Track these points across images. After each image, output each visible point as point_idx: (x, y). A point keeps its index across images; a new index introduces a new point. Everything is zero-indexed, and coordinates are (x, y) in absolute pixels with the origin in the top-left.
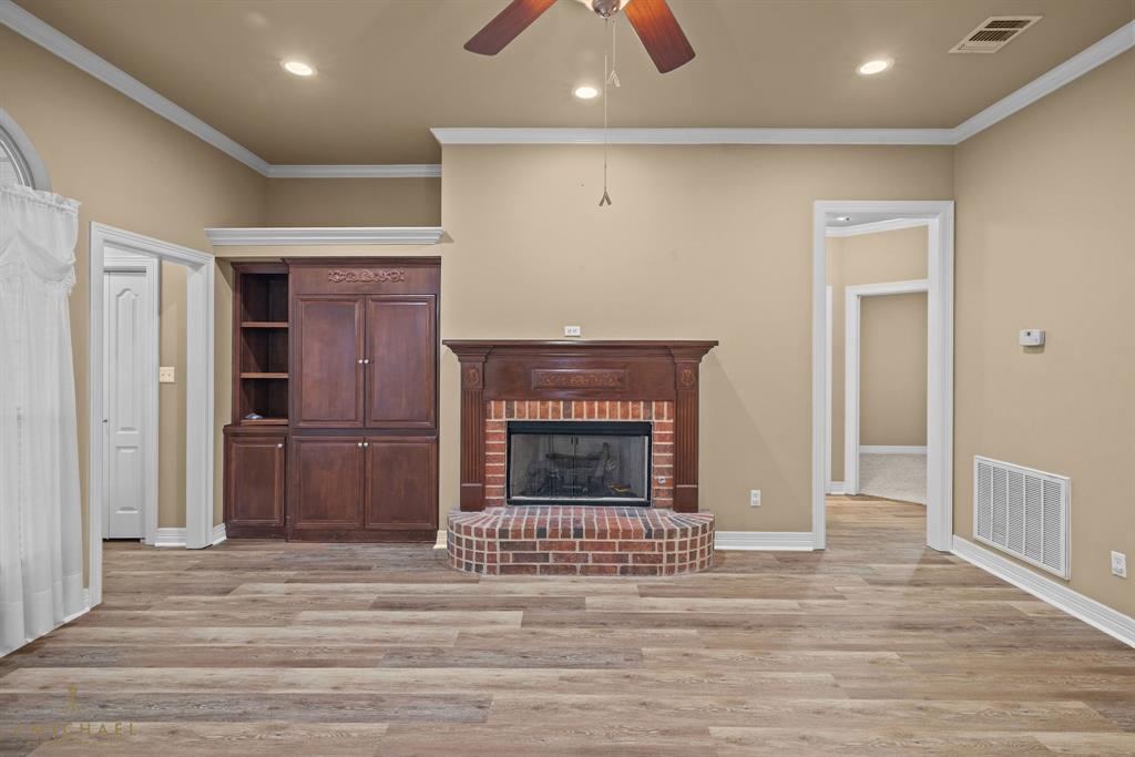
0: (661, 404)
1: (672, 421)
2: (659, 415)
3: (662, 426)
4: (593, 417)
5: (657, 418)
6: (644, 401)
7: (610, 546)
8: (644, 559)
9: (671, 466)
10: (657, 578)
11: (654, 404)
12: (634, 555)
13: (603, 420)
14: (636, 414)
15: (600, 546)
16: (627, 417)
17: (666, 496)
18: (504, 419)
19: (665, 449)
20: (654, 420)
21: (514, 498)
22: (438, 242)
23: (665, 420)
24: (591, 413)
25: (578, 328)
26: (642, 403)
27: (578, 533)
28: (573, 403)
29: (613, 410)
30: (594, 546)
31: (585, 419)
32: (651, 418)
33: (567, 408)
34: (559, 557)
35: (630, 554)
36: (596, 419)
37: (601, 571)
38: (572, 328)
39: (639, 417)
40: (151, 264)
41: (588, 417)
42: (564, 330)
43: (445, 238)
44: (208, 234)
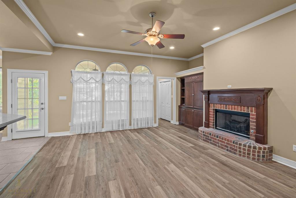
0: (252, 108)
1: (255, 113)
2: (252, 111)
3: (253, 115)
4: (232, 110)
5: (251, 112)
6: (247, 106)
7: (224, 143)
8: (233, 149)
9: (255, 128)
10: (235, 155)
11: (250, 107)
12: (230, 147)
13: (235, 111)
14: (244, 110)
15: (222, 142)
16: (242, 111)
17: (254, 137)
18: (213, 108)
19: (253, 122)
20: (250, 112)
21: (217, 128)
22: (203, 69)
23: (254, 113)
24: (232, 109)
25: (231, 86)
26: (246, 107)
27: (217, 137)
28: (228, 105)
29: (237, 108)
30: (220, 141)
31: (230, 110)
32: (249, 112)
33: (226, 107)
34: (214, 141)
35: (229, 146)
36: (233, 110)
37: (222, 148)
38: (229, 86)
39: (245, 111)
40: (171, 80)
41: (231, 110)
42: (227, 86)
43: (204, 68)
44: (175, 74)
